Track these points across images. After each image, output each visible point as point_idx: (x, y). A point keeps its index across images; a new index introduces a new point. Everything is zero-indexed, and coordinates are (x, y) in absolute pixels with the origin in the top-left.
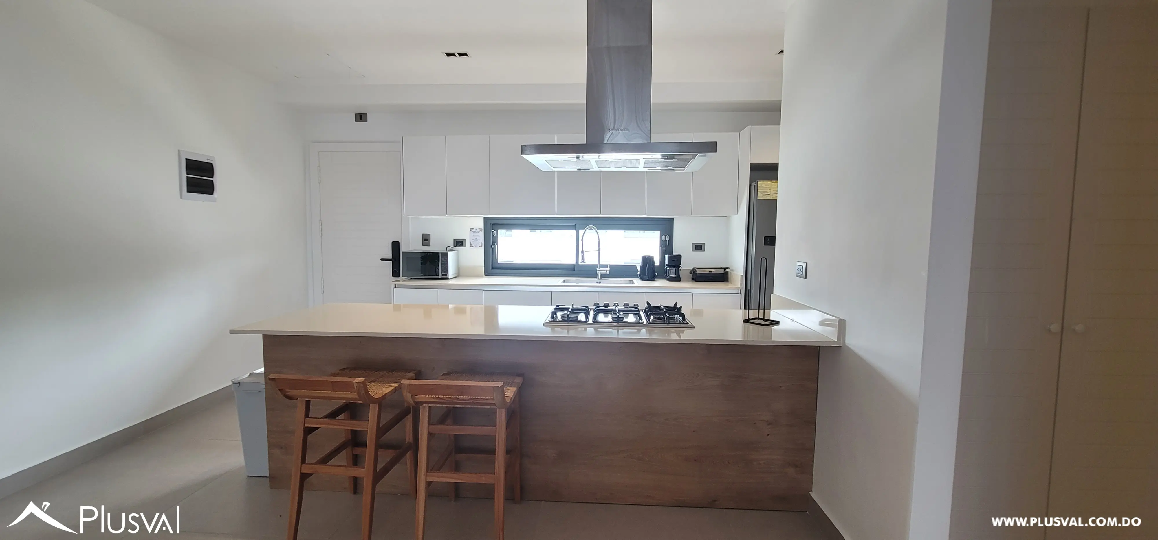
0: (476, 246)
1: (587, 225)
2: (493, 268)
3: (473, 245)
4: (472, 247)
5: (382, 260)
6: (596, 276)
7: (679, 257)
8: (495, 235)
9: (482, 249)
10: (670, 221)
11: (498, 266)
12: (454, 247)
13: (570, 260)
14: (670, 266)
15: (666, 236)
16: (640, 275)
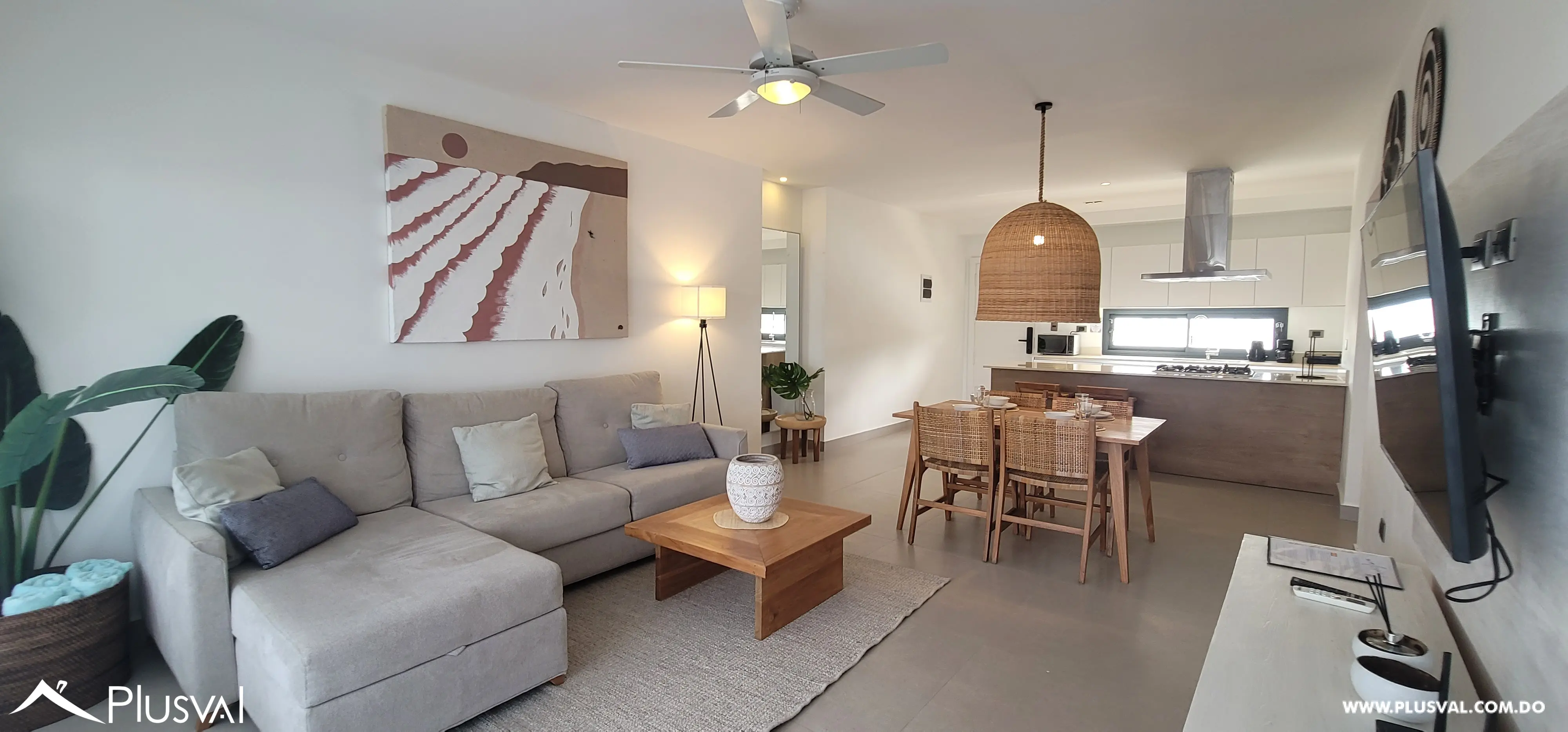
0: (1095, 332)
1: (1195, 315)
2: (1109, 349)
3: (1093, 330)
4: (1092, 332)
5: (1020, 340)
6: (1205, 357)
7: (1291, 341)
8: (1112, 323)
9: (1101, 333)
10: (1286, 310)
11: (1113, 348)
12: (1077, 332)
13: (1182, 345)
14: (1282, 350)
15: (1280, 324)
16: (1249, 357)
